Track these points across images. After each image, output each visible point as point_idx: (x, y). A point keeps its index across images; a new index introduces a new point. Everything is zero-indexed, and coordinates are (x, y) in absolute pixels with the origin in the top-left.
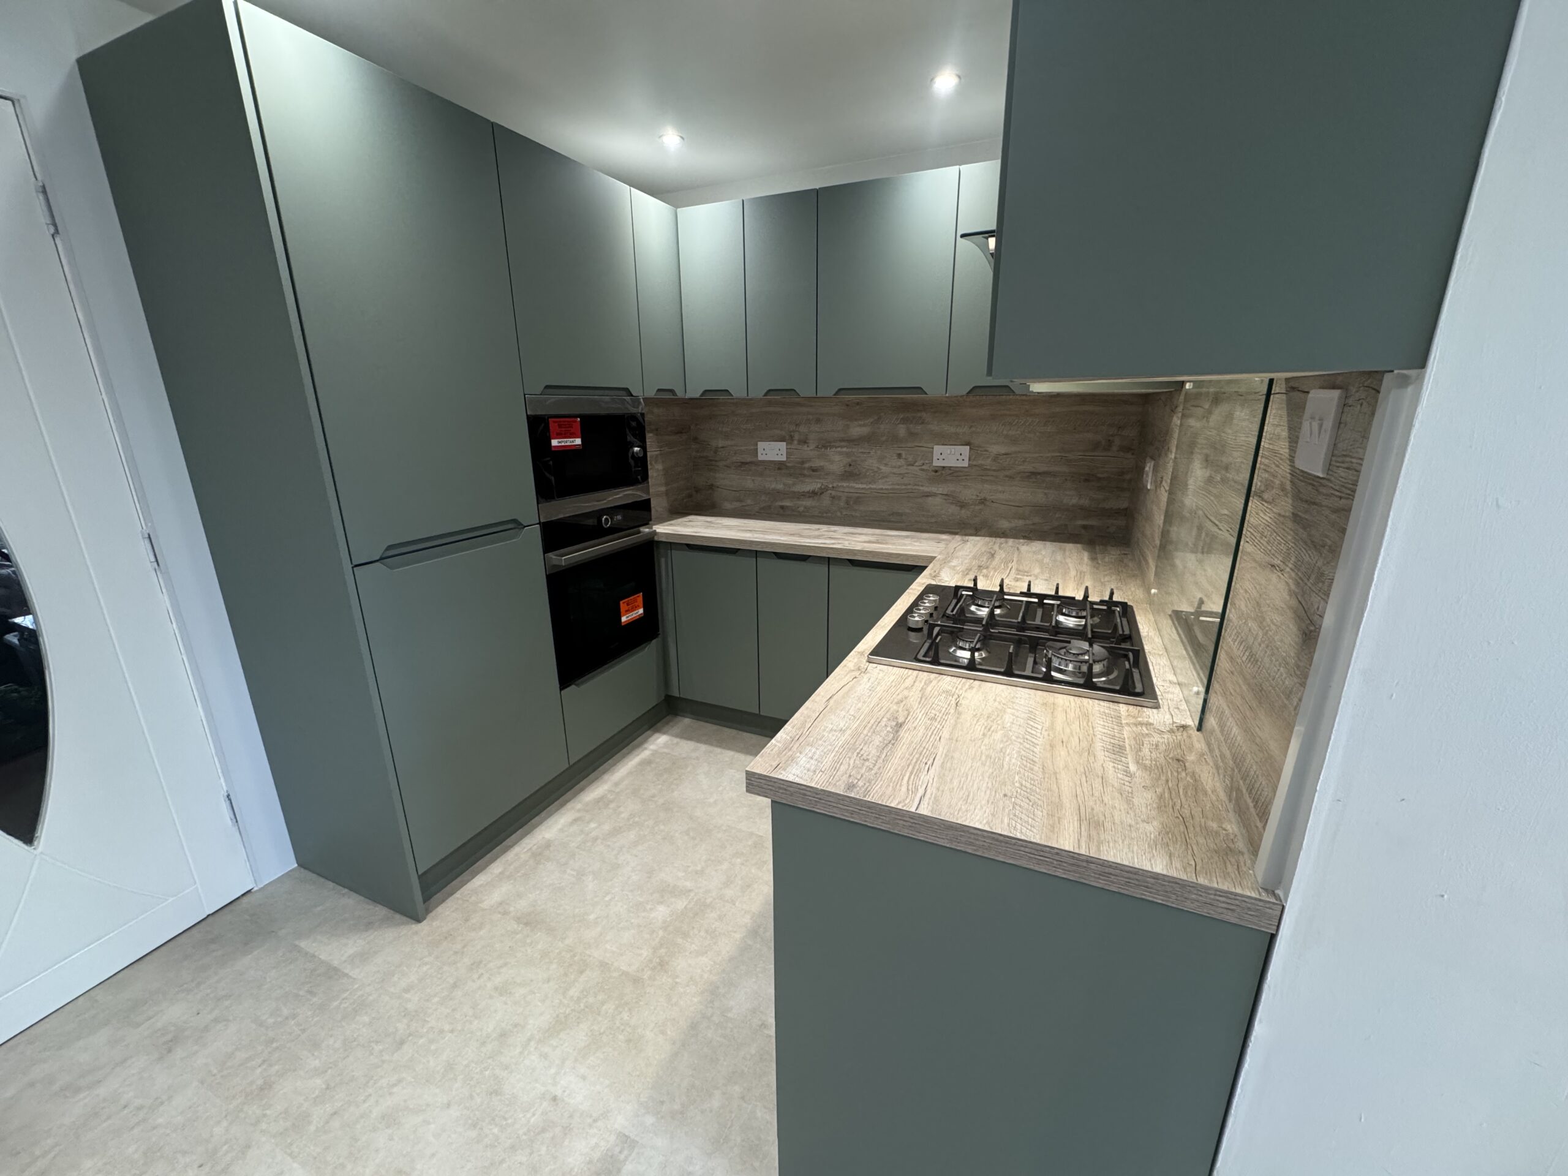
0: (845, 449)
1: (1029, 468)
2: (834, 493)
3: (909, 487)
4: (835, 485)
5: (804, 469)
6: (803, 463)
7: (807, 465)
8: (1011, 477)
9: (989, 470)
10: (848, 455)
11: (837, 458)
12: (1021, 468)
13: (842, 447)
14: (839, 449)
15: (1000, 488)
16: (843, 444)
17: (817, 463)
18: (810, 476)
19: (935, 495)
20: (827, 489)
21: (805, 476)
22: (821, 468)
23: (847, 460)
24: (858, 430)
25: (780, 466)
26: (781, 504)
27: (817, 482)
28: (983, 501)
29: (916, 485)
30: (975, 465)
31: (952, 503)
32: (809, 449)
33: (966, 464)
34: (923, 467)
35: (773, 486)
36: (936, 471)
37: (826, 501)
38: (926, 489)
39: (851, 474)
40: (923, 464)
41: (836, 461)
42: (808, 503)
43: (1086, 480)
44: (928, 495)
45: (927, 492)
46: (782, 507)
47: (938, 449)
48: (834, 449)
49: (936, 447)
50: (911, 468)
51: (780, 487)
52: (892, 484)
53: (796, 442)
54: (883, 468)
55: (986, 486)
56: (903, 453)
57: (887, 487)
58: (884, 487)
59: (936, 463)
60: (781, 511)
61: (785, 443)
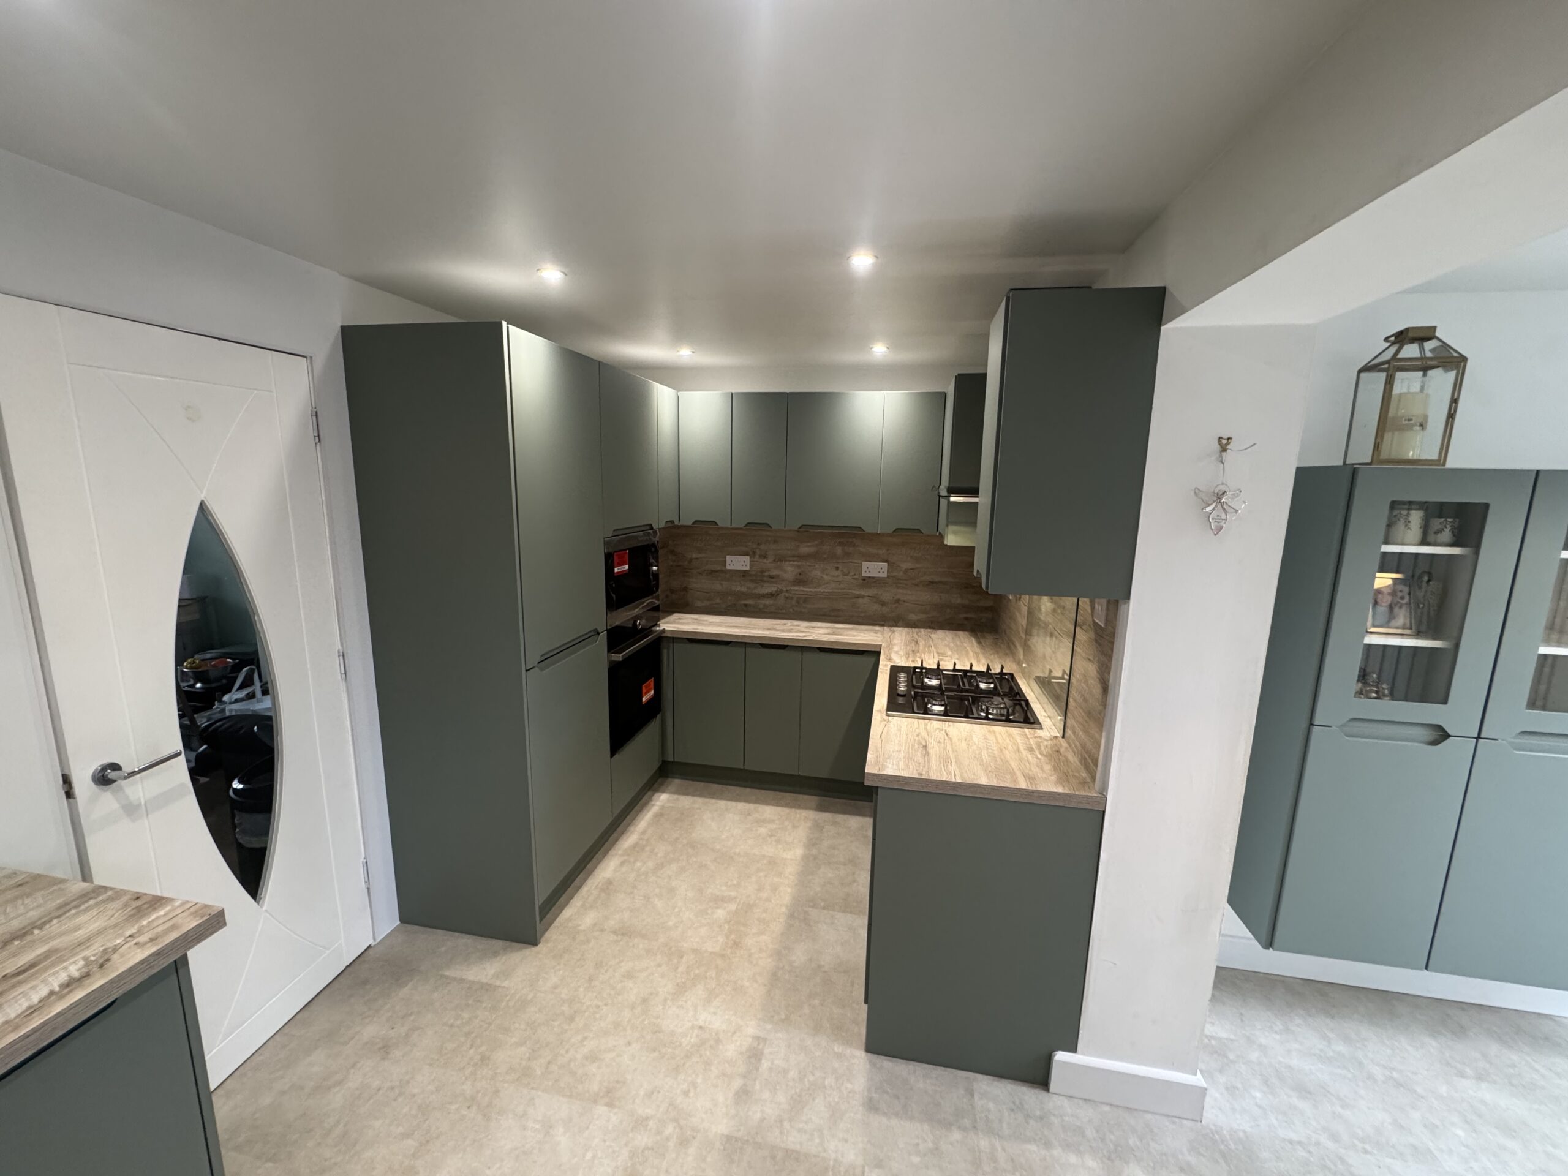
0: (796, 563)
1: (927, 578)
2: (787, 594)
3: (845, 591)
4: (788, 589)
5: (764, 576)
6: (762, 572)
7: (766, 574)
8: (917, 585)
9: (900, 579)
10: (799, 567)
11: (789, 569)
12: (923, 578)
13: (794, 561)
14: (791, 563)
15: (909, 592)
16: (795, 559)
17: (774, 572)
18: (768, 582)
19: (863, 597)
20: (781, 591)
21: (765, 582)
22: (778, 576)
23: (798, 571)
24: (805, 549)
25: (744, 574)
26: (746, 602)
27: (774, 587)
28: (898, 601)
29: (849, 589)
30: (892, 576)
31: (875, 603)
32: (768, 562)
33: (885, 575)
34: (856, 577)
35: (738, 589)
36: (864, 580)
37: (781, 601)
38: (858, 592)
39: (800, 581)
40: (855, 575)
41: (789, 571)
42: (768, 602)
43: (966, 587)
44: (858, 597)
45: (857, 595)
46: (746, 605)
47: (865, 564)
48: (787, 563)
49: (863, 563)
50: (846, 577)
51: (744, 589)
52: (832, 589)
53: (757, 556)
54: (826, 577)
55: (900, 591)
56: (840, 568)
57: (829, 591)
58: (826, 591)
59: (864, 574)
60: (745, 608)
61: (748, 557)
